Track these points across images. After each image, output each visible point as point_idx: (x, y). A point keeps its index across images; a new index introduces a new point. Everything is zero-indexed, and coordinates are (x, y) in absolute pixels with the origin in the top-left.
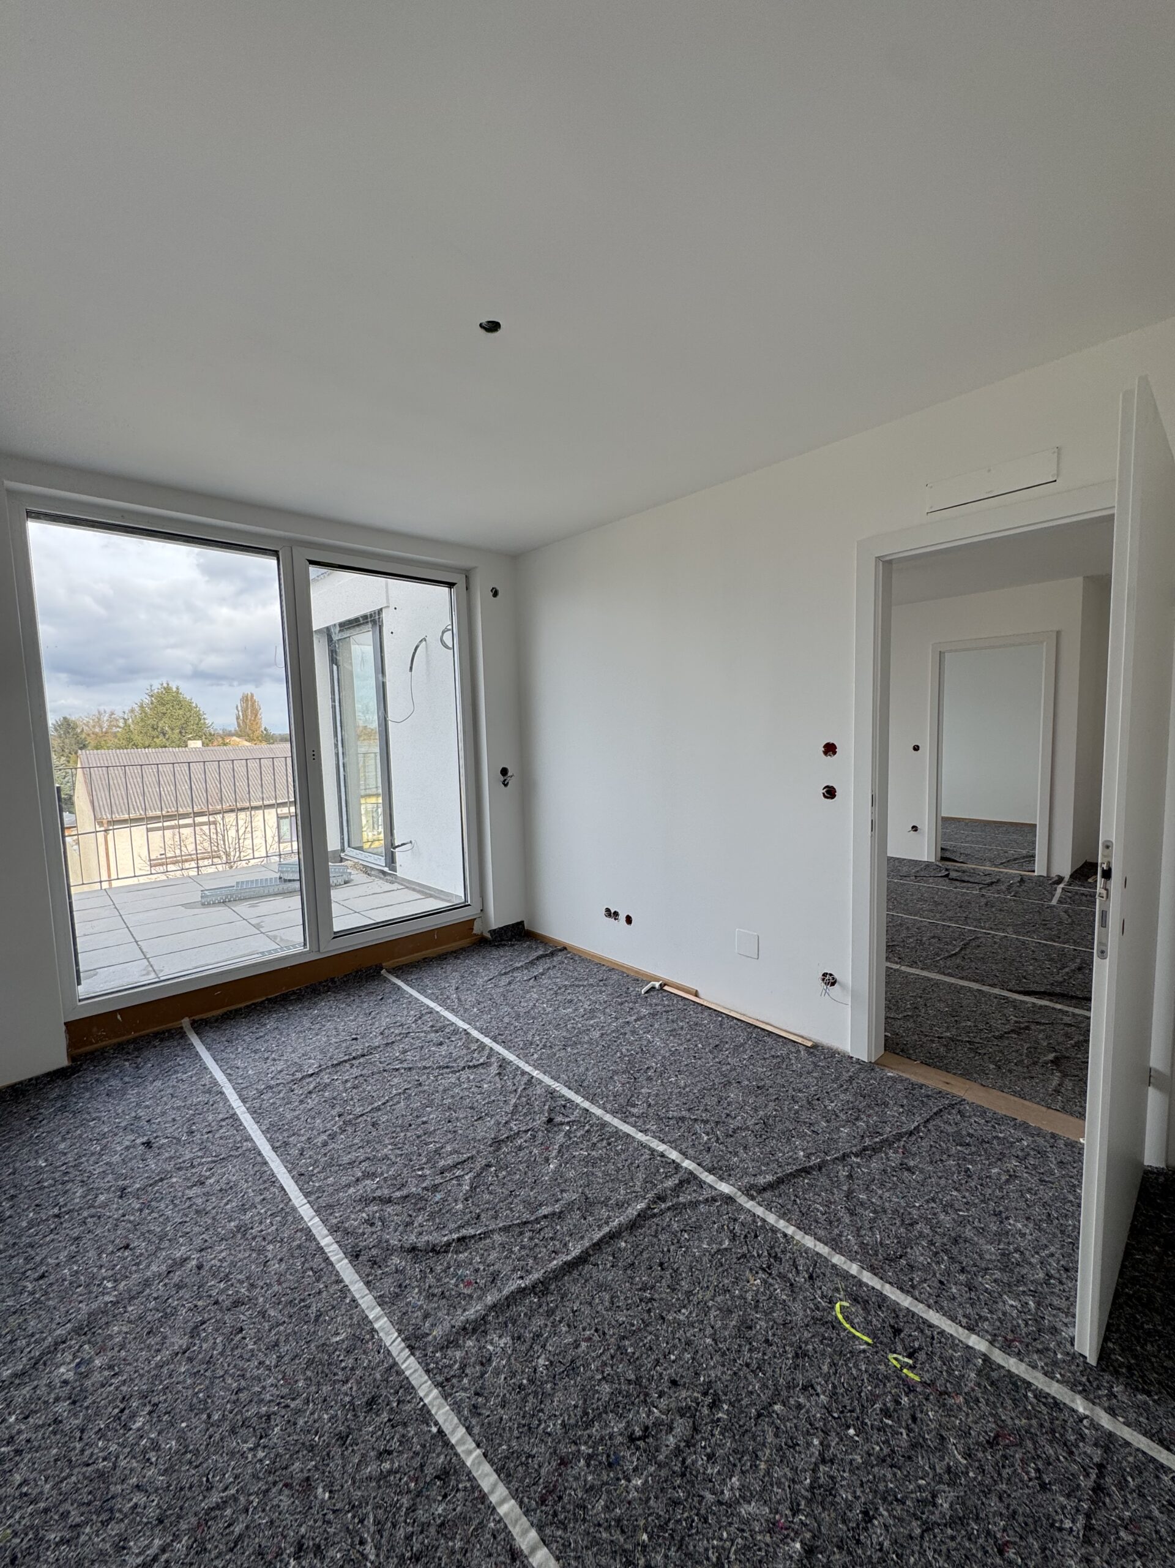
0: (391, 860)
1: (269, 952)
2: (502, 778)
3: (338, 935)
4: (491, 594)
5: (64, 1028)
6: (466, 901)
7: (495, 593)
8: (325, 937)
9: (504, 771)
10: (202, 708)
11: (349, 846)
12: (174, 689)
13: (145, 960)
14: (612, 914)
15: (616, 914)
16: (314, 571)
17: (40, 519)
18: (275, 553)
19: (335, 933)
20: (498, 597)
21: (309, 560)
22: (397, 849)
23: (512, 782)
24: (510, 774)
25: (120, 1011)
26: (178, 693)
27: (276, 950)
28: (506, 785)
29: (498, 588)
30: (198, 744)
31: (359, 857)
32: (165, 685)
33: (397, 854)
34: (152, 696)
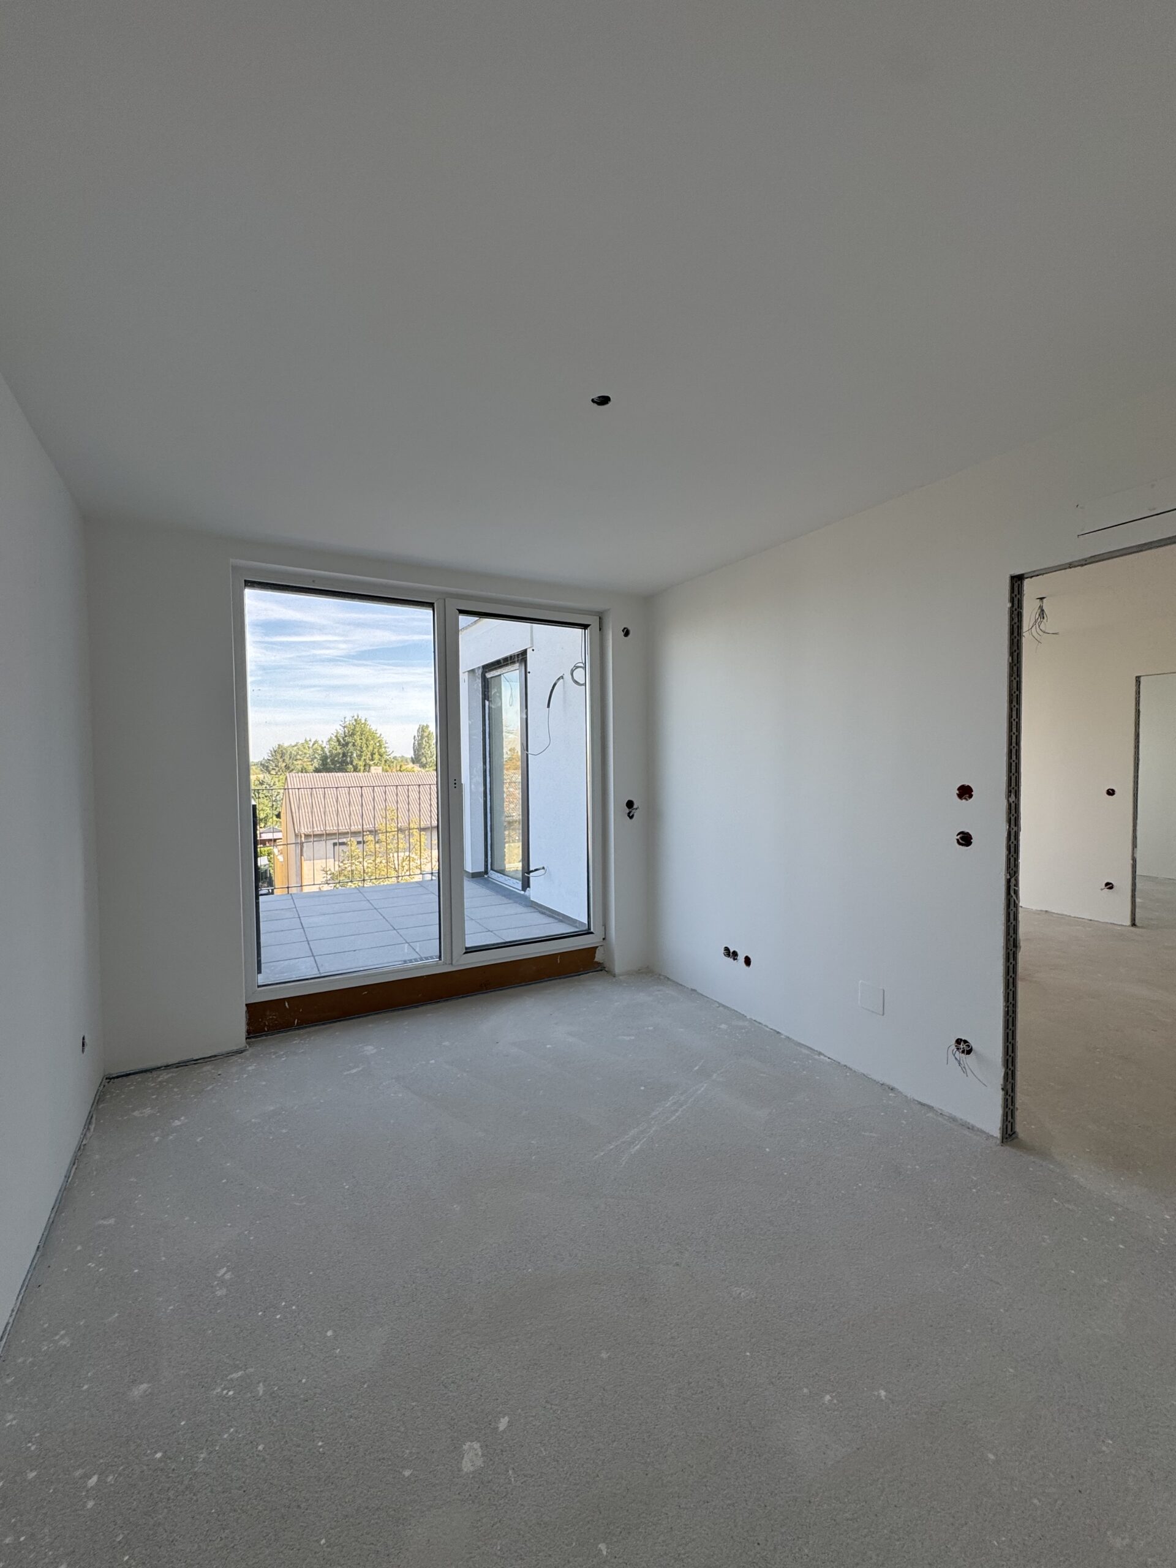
0: (526, 884)
1: (411, 961)
2: (627, 811)
3: (469, 951)
4: (623, 634)
5: (245, 1008)
6: (589, 928)
7: (627, 633)
8: (458, 951)
9: (630, 804)
10: (385, 738)
11: (492, 869)
12: (363, 721)
13: (312, 958)
14: (732, 954)
15: (735, 955)
16: (463, 620)
17: (254, 587)
18: (431, 605)
19: (466, 948)
20: (629, 636)
21: (458, 610)
22: (531, 874)
23: (637, 814)
24: (635, 807)
25: (289, 999)
26: (365, 724)
27: (416, 960)
28: (631, 817)
29: (629, 628)
30: (379, 770)
31: (500, 880)
32: (356, 717)
33: (531, 879)
34: (344, 727)
